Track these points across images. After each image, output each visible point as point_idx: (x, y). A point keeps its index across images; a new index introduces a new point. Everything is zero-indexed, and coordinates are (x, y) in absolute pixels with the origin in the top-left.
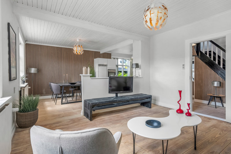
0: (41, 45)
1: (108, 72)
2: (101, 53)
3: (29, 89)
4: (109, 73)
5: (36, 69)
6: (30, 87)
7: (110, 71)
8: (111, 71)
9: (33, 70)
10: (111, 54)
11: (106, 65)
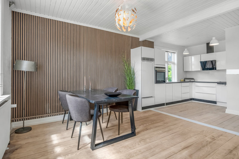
0: (44, 17)
1: (156, 70)
2: (140, 40)
3: (12, 109)
4: (157, 73)
5: (33, 63)
6: (15, 106)
7: (158, 69)
8: (160, 69)
9: (26, 66)
10: (153, 42)
11: (152, 60)
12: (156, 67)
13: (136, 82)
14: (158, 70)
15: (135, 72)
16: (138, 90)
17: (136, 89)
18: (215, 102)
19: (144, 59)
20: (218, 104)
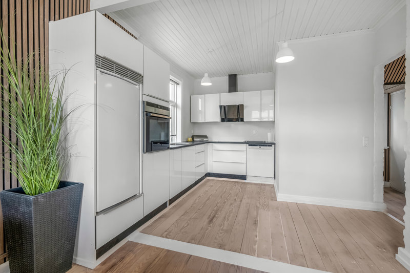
1: (147, 113)
4: (150, 120)
8: (158, 111)
11: (135, 77)
12: (149, 104)
13: (72, 151)
14: (153, 112)
15: (69, 107)
16: (82, 185)
17: (73, 178)
18: (244, 177)
19: (105, 64)
20: (248, 180)
